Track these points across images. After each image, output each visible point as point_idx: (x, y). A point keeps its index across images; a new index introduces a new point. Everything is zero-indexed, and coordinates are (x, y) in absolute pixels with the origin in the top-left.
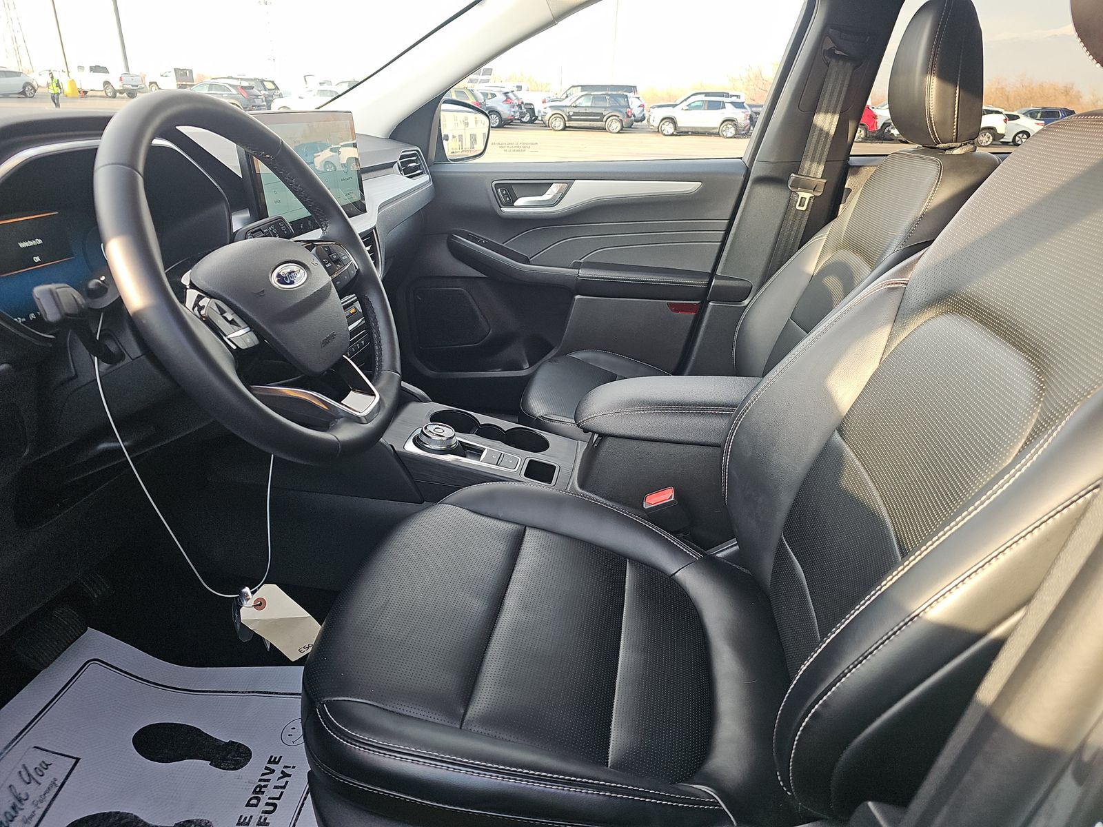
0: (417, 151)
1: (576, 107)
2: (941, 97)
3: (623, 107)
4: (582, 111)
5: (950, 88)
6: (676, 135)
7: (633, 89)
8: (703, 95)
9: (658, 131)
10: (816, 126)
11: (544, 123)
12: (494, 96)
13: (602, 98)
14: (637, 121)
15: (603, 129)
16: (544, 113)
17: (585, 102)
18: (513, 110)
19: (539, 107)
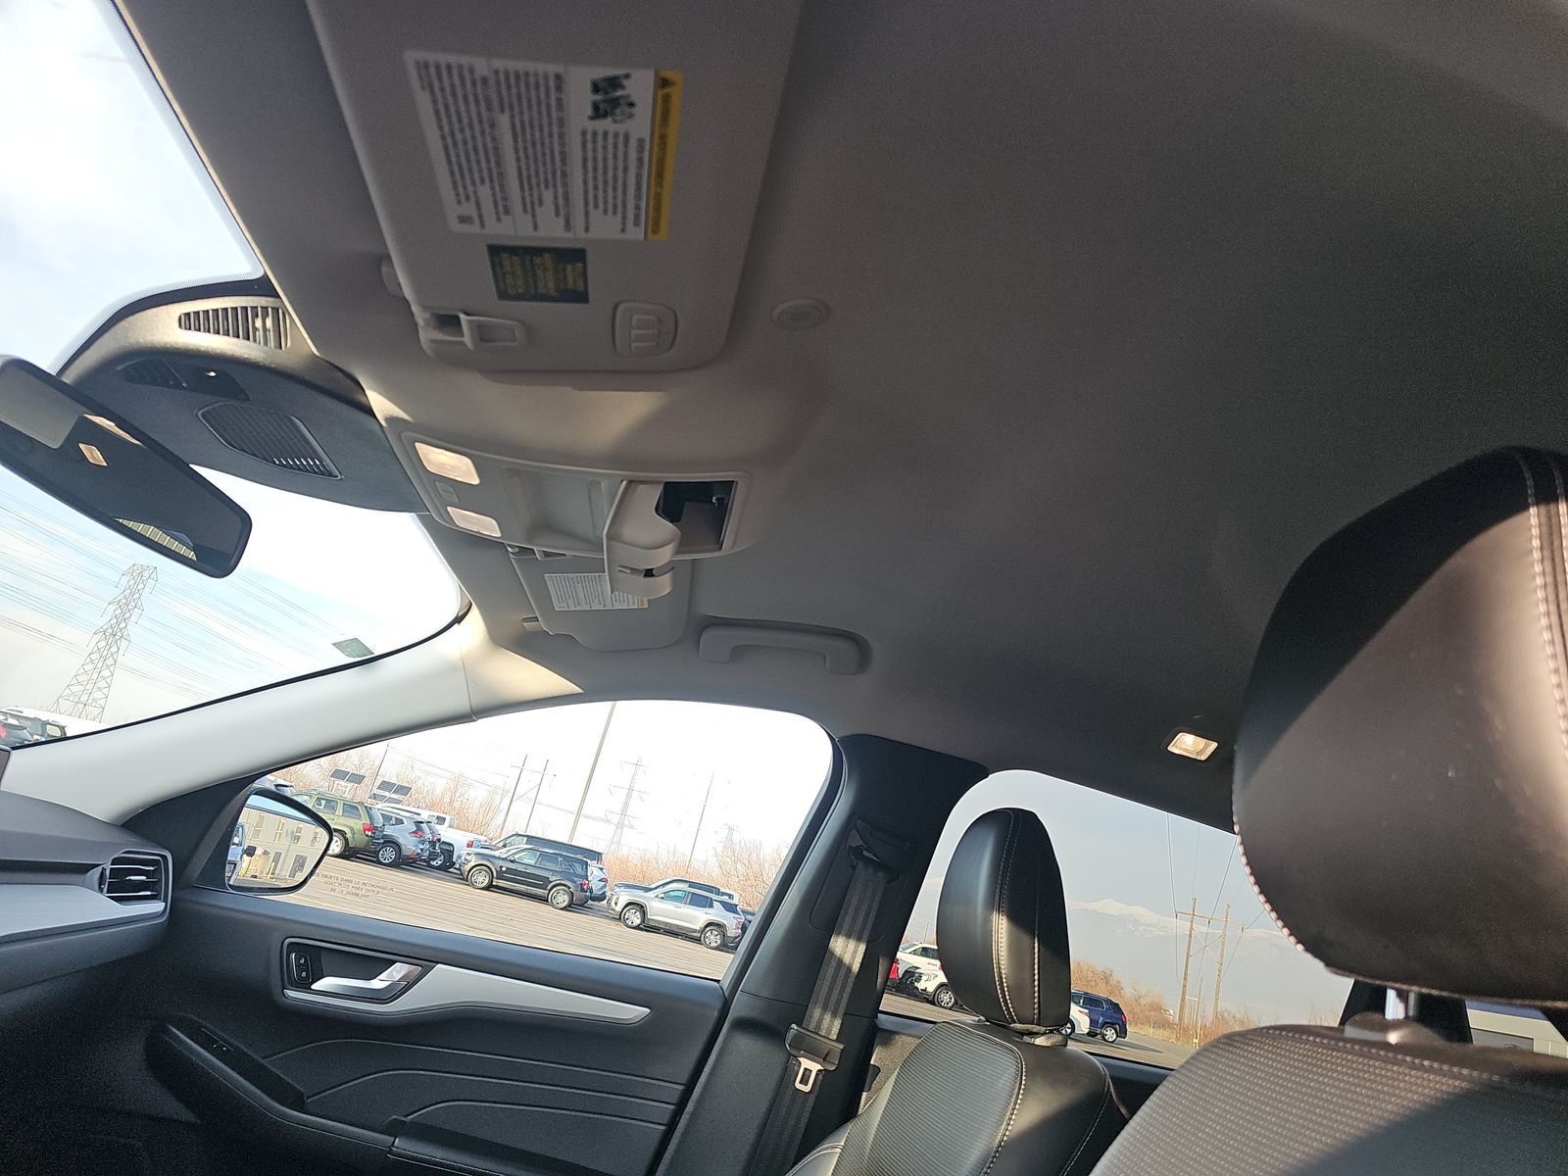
0: (164, 857)
1: (512, 862)
2: (1014, 948)
3: (580, 876)
4: (520, 868)
5: (1025, 939)
6: (641, 929)
7: (596, 856)
8: (687, 885)
9: (620, 918)
10: (832, 954)
11: (462, 874)
12: (399, 822)
13: (552, 858)
14: (594, 899)
15: (544, 900)
16: (466, 860)
17: (529, 859)
18: (422, 847)
19: (461, 851)
